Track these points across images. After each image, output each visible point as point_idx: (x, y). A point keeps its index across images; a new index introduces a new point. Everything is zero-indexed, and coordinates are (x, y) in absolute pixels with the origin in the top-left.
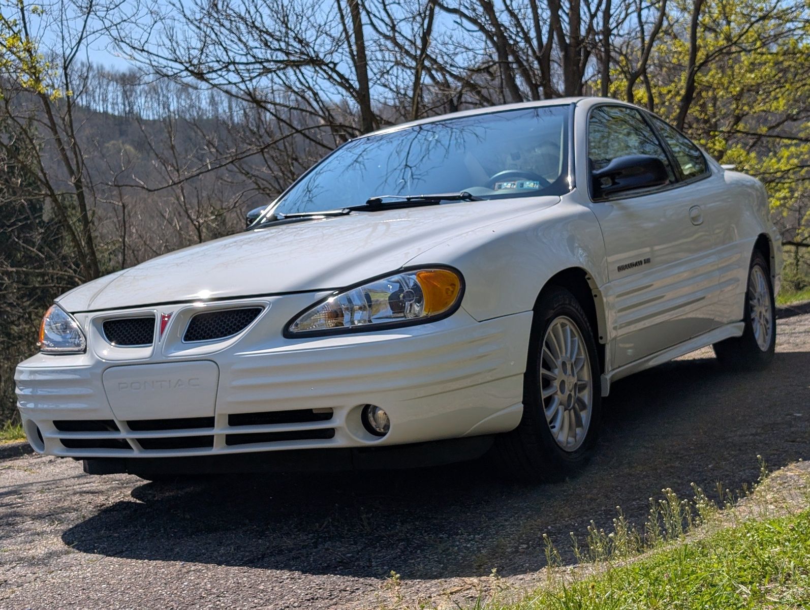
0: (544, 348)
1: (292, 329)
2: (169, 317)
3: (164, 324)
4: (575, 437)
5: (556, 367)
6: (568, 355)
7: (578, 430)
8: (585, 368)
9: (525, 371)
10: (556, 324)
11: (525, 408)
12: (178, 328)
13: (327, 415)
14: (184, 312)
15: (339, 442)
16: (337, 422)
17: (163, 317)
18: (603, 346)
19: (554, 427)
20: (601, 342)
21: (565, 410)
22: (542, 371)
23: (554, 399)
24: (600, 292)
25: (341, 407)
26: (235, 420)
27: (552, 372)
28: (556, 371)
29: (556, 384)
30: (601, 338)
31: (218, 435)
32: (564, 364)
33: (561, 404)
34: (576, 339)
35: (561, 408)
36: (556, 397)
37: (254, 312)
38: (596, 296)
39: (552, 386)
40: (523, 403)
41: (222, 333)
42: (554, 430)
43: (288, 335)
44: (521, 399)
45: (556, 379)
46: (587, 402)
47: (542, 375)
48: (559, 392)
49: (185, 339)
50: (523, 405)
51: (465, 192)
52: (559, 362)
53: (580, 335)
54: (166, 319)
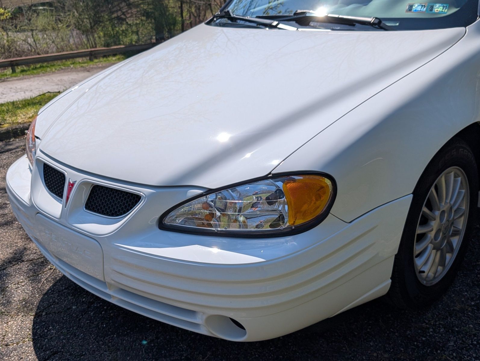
0: (424, 208)
1: (167, 221)
3: (70, 190)
5: (435, 219)
6: (448, 201)
8: (465, 202)
9: (396, 252)
10: (441, 177)
11: (392, 283)
14: (85, 183)
15: (203, 331)
16: (199, 320)
17: (70, 183)
19: (424, 272)
21: (437, 251)
22: (419, 231)
23: (427, 249)
25: (202, 313)
27: (430, 226)
28: (433, 223)
29: (431, 235)
32: (442, 212)
33: (434, 249)
34: (459, 179)
35: (433, 252)
36: (430, 245)
37: (135, 199)
39: (427, 237)
40: (391, 278)
43: (162, 225)
44: (390, 276)
45: (431, 231)
46: (461, 227)
47: (418, 235)
48: (434, 241)
49: (86, 208)
50: (390, 281)
51: (376, 18)
52: (437, 213)
53: (463, 175)
54: (72, 185)
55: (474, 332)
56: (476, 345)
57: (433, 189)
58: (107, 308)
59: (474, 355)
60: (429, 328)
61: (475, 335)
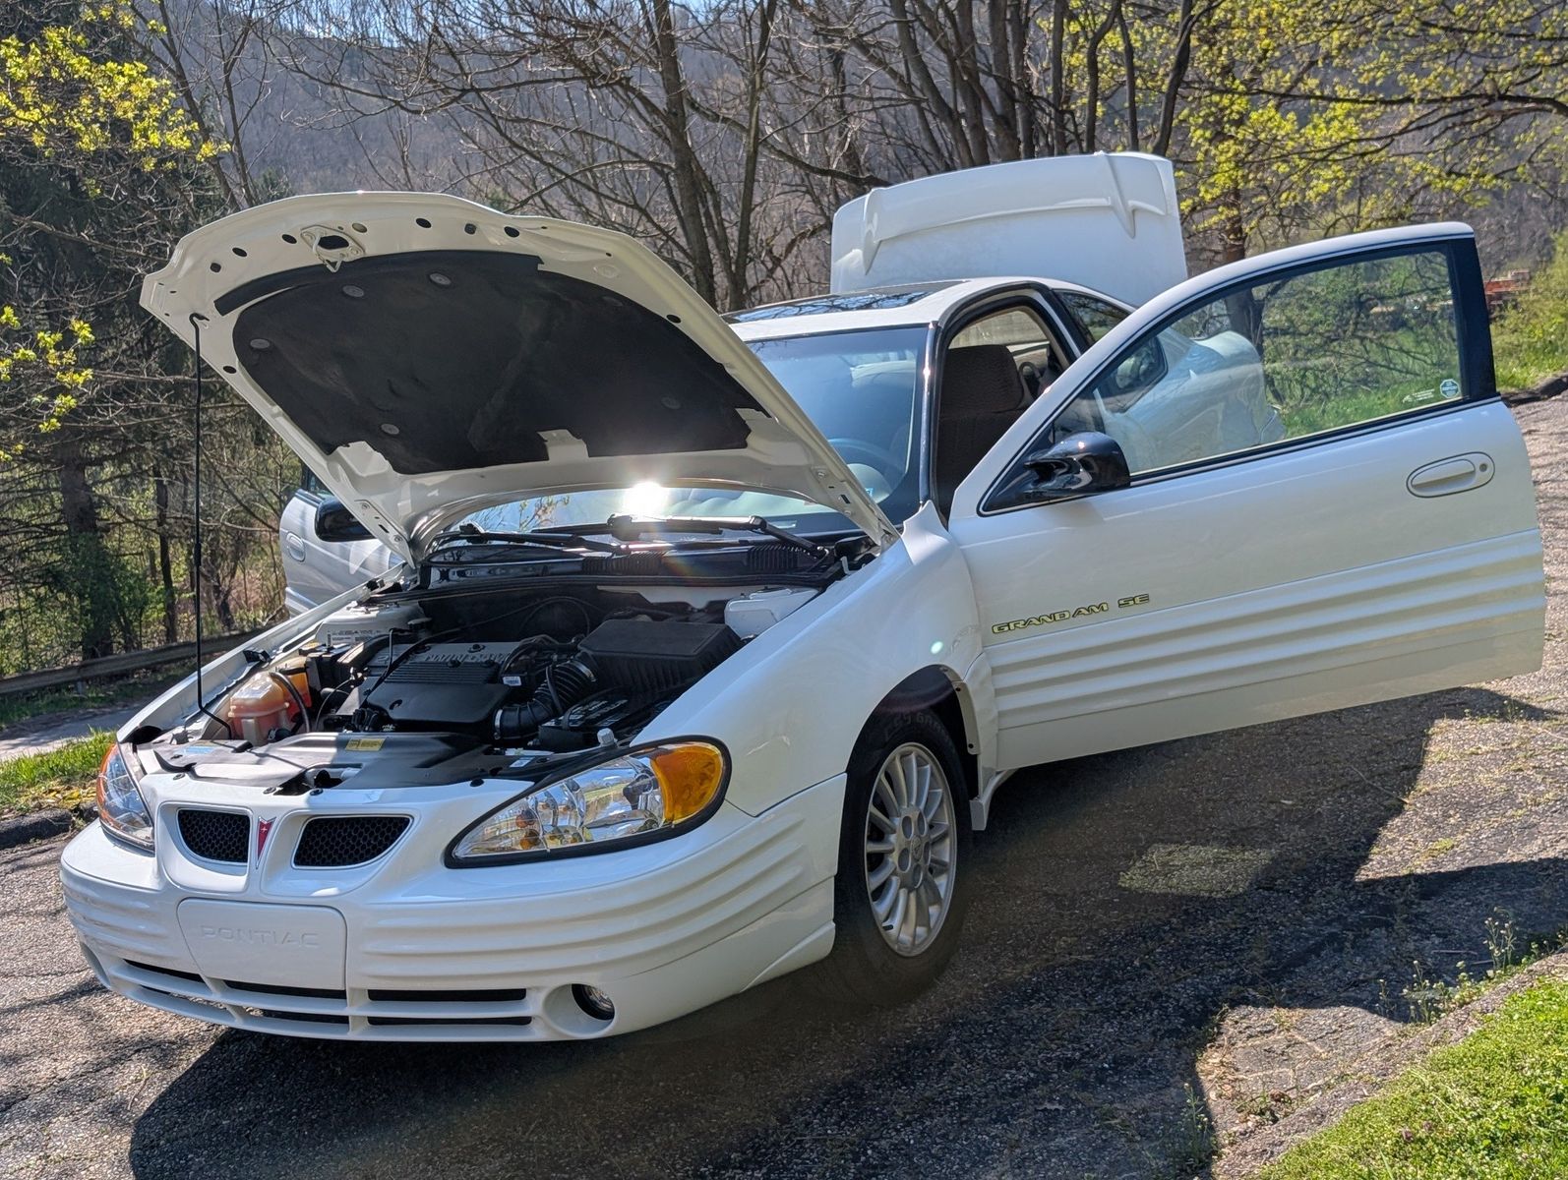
0: (872, 809)
1: (461, 852)
2: (269, 826)
3: (263, 837)
4: (927, 925)
5: (894, 832)
6: (913, 802)
7: (933, 910)
8: (944, 805)
9: (836, 872)
10: (894, 759)
11: (838, 929)
12: (283, 843)
13: (518, 995)
14: (293, 817)
15: (537, 1034)
16: (532, 1007)
17: (262, 825)
18: (975, 757)
19: (891, 927)
20: (971, 752)
21: (909, 892)
22: (870, 847)
23: (890, 885)
24: (964, 685)
25: (538, 989)
26: (377, 996)
27: (888, 842)
28: (893, 838)
29: (893, 859)
30: (971, 746)
31: (354, 1017)
32: (907, 821)
33: (902, 886)
34: (928, 767)
35: (903, 893)
36: (894, 878)
37: (398, 825)
38: (958, 690)
39: (887, 863)
40: (834, 920)
41: (351, 856)
42: (893, 932)
43: (451, 861)
44: (832, 916)
45: (892, 851)
46: (947, 859)
47: (869, 855)
48: (898, 869)
49: (296, 863)
50: (834, 925)
51: (756, 517)
52: (898, 822)
53: (933, 760)
54: (265, 829)
55: (988, 1019)
56: (992, 1034)
57: (881, 776)
58: (299, 1110)
59: (989, 1046)
60: (916, 1028)
61: (990, 1023)
